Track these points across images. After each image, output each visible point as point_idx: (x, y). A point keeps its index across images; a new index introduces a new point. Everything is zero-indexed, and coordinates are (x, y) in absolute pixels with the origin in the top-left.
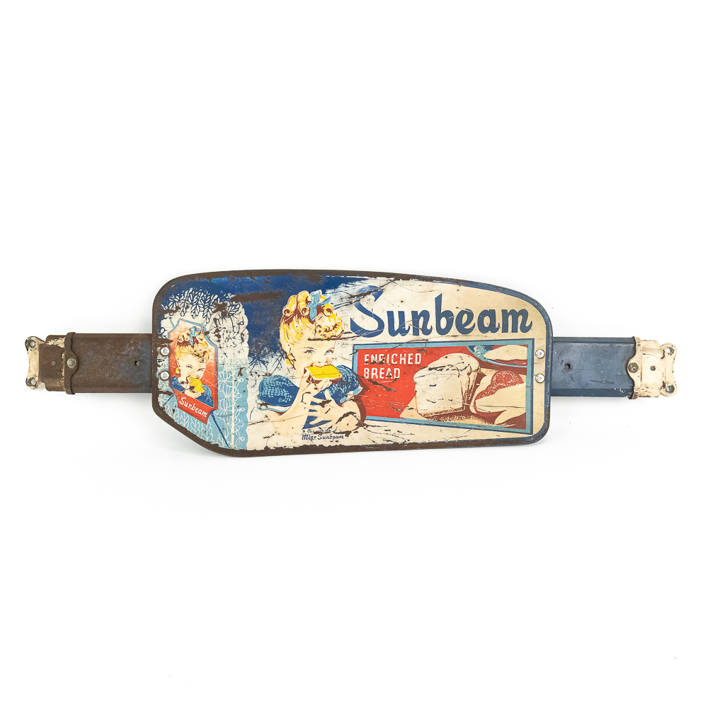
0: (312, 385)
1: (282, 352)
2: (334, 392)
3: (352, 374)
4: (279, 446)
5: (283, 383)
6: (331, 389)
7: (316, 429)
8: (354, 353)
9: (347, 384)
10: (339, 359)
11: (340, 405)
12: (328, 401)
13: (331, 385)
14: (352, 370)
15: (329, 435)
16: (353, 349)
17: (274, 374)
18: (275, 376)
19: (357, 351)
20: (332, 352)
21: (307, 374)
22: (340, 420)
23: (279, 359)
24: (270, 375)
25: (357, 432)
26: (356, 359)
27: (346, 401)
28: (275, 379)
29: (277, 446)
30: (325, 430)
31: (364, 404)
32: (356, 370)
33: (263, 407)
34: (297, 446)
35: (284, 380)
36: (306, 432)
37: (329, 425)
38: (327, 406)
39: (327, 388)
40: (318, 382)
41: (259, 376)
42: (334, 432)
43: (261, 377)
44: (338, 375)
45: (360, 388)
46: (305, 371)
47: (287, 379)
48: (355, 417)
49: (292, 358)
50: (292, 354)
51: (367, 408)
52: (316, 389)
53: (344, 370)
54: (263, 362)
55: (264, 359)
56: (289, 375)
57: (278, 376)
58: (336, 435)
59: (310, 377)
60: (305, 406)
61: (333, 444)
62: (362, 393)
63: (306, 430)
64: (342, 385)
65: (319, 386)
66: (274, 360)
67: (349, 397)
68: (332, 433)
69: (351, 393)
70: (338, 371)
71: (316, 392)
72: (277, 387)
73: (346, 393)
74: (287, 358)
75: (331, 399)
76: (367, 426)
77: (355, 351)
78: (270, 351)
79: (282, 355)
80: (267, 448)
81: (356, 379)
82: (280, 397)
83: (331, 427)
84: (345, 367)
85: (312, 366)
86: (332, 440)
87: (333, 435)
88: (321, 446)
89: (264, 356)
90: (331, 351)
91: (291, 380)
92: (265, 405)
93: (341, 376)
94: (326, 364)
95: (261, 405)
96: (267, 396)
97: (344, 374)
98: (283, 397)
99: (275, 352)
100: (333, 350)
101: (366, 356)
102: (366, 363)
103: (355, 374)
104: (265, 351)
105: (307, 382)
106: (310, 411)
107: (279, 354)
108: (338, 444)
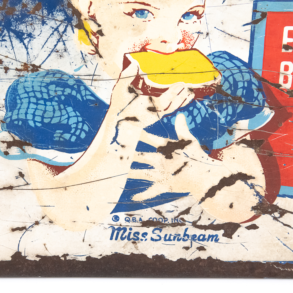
0: (144, 100)
1: (70, 12)
2: (199, 120)
3: (247, 77)
4: (51, 253)
5: (68, 91)
6: (191, 113)
7: (148, 214)
8: (255, 22)
9: (235, 100)
10: (215, 35)
11: (214, 154)
12: (183, 144)
13: (193, 103)
14: (249, 65)
15: (180, 230)
16: (255, 11)
17: (46, 67)
18: (48, 73)
19: (264, 15)
20: (199, 17)
21: (131, 71)
22: (211, 193)
23: (61, 29)
24: (35, 68)
25: (254, 227)
26: (260, 36)
27: (228, 145)
28: (47, 80)
29: (44, 253)
30: (170, 217)
31: (277, 155)
32: (258, 66)
33: (14, 151)
34: (96, 254)
35: (71, 82)
36: (122, 221)
37: (181, 204)
38: (179, 156)
39: (180, 109)
40: (157, 92)
41: (7, 69)
42: (194, 224)
43: (12, 73)
44: (211, 75)
45: (268, 114)
46: (126, 63)
47: (79, 82)
48: (252, 186)
49: (95, 29)
50: (93, 18)
51: (285, 167)
52: (152, 109)
53: (229, 64)
54: (20, 36)
55: (22, 27)
56: (83, 71)
57: (54, 73)
58: (198, 232)
59: (138, 78)
60: (121, 152)
61: (191, 255)
62: (272, 126)
63: (122, 215)
64: (221, 101)
65: (161, 102)
66: (47, 30)
67: (238, 135)
68: (188, 225)
69: (244, 124)
70: (210, 67)
71: (152, 119)
72: (51, 100)
73: (230, 123)
74: (80, 26)
75: (191, 137)
76: (283, 212)
77: (258, 16)
78: (37, 9)
79: (68, 20)
80: (17, 256)
81: (259, 90)
82: (59, 126)
83: (187, 211)
84: (232, 58)
85: (144, 49)
86: (187, 244)
87: (192, 231)
88: (160, 258)
89: (21, 20)
90: (196, 13)
91: (88, 83)
92: (20, 144)
93: (219, 78)
94: (182, 46)
95: (10, 145)
96: (25, 121)
97: (227, 74)
98: (67, 128)
99: (51, 11)
100: (200, 10)
101: (287, 29)
102: (287, 47)
103: (255, 75)
104: (25, 6)
105: (131, 90)
106: (136, 165)
107: (60, 16)
108: (204, 255)
